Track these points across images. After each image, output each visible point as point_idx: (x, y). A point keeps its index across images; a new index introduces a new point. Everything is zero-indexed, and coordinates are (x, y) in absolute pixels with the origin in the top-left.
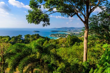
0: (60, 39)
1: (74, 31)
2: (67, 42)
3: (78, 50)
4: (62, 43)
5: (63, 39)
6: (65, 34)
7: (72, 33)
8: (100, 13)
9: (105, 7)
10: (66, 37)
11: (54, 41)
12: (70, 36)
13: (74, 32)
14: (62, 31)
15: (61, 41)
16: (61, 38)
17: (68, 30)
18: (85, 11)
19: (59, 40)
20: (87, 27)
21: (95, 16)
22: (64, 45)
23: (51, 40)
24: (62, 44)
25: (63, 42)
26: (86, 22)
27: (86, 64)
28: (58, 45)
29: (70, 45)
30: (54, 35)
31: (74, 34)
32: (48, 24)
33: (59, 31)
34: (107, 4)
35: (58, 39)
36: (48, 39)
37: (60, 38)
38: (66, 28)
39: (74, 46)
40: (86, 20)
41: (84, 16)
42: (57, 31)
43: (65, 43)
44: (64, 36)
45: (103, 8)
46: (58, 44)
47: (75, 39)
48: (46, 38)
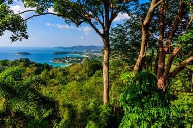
0: (71, 66)
1: (95, 52)
2: (83, 71)
3: (98, 84)
4: (75, 74)
5: (75, 67)
6: (81, 58)
7: (91, 55)
8: (128, 22)
9: (134, 11)
10: (82, 62)
11: (60, 71)
12: (88, 60)
13: (95, 54)
14: (75, 53)
15: (72, 70)
16: (73, 65)
17: (85, 50)
18: (103, 16)
19: (70, 69)
20: (107, 45)
21: (121, 26)
22: (77, 77)
23: (54, 69)
24: (74, 76)
25: (77, 72)
26: (105, 36)
27: (108, 108)
28: (67, 77)
29: (88, 76)
30: (60, 59)
31: (96, 56)
32: (23, 36)
33: (69, 52)
34: (137, 6)
35: (68, 67)
36: (49, 68)
37: (70, 64)
38: (82, 47)
39: (94, 77)
40: (104, 32)
41: (102, 24)
42: (66, 53)
43: (80, 73)
44: (79, 61)
45: (132, 14)
46: (67, 75)
47: (97, 65)
48: (43, 65)
